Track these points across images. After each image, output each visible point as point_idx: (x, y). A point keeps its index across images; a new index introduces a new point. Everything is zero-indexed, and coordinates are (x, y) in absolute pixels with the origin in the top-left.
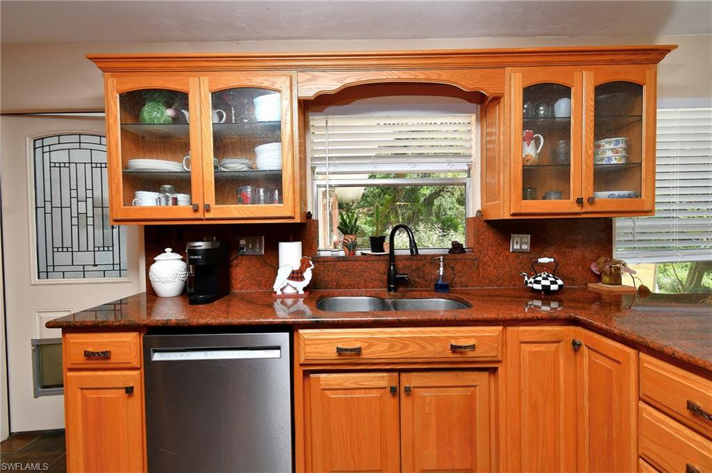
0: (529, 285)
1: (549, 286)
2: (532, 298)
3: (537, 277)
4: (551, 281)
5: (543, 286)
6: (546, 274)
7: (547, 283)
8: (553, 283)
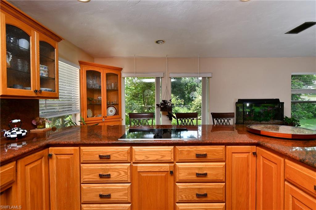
0: (8, 136)
1: (22, 134)
2: (10, 143)
3: (12, 131)
4: (22, 131)
5: (17, 135)
6: (17, 128)
7: (20, 133)
8: (23, 132)
